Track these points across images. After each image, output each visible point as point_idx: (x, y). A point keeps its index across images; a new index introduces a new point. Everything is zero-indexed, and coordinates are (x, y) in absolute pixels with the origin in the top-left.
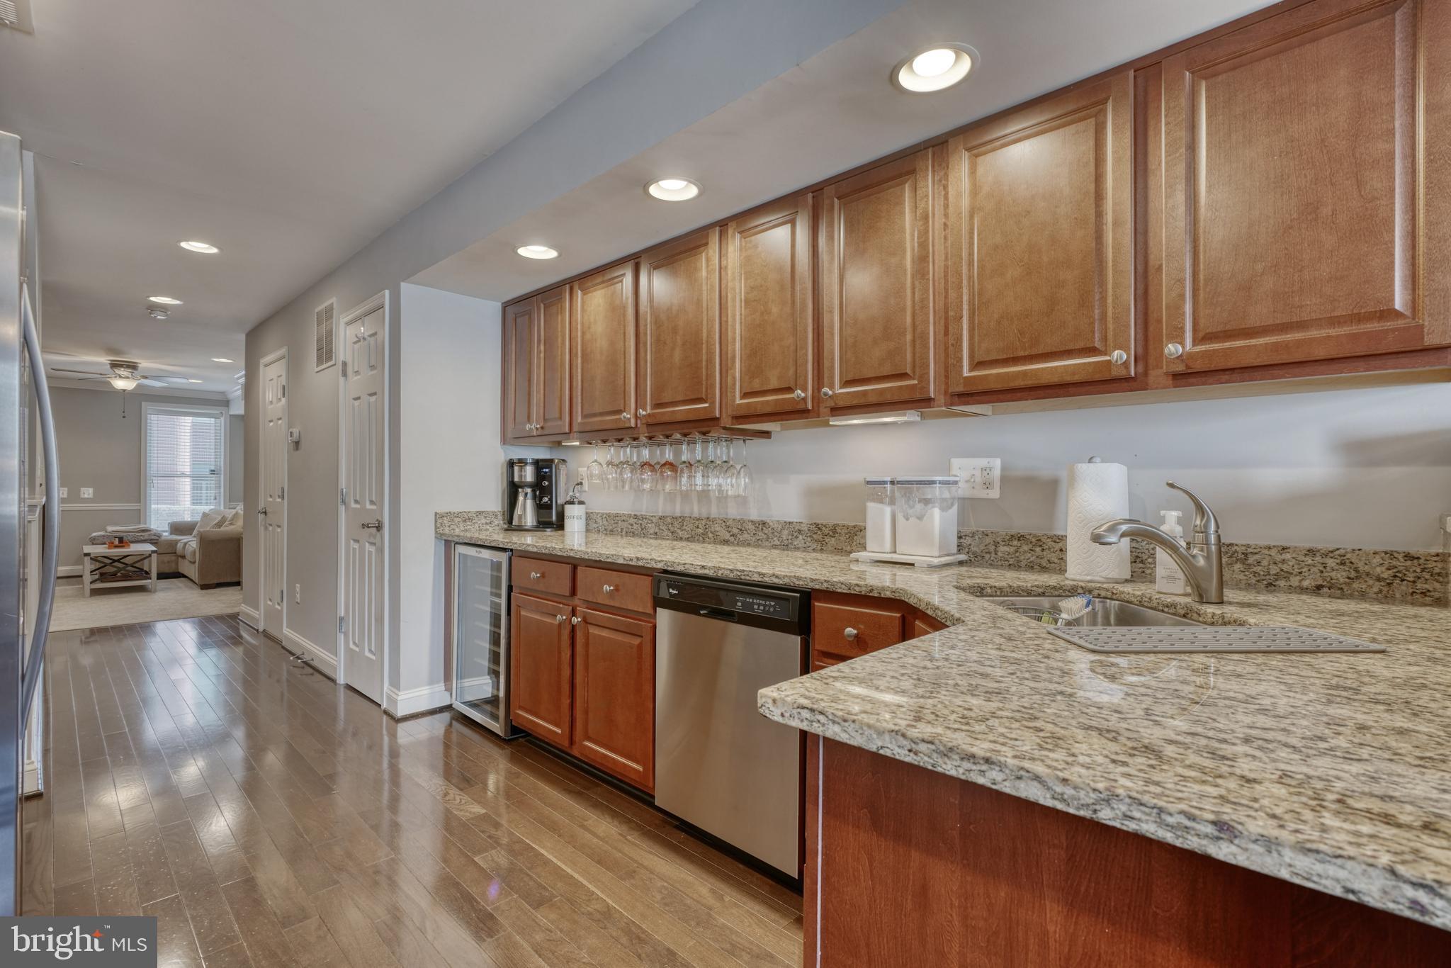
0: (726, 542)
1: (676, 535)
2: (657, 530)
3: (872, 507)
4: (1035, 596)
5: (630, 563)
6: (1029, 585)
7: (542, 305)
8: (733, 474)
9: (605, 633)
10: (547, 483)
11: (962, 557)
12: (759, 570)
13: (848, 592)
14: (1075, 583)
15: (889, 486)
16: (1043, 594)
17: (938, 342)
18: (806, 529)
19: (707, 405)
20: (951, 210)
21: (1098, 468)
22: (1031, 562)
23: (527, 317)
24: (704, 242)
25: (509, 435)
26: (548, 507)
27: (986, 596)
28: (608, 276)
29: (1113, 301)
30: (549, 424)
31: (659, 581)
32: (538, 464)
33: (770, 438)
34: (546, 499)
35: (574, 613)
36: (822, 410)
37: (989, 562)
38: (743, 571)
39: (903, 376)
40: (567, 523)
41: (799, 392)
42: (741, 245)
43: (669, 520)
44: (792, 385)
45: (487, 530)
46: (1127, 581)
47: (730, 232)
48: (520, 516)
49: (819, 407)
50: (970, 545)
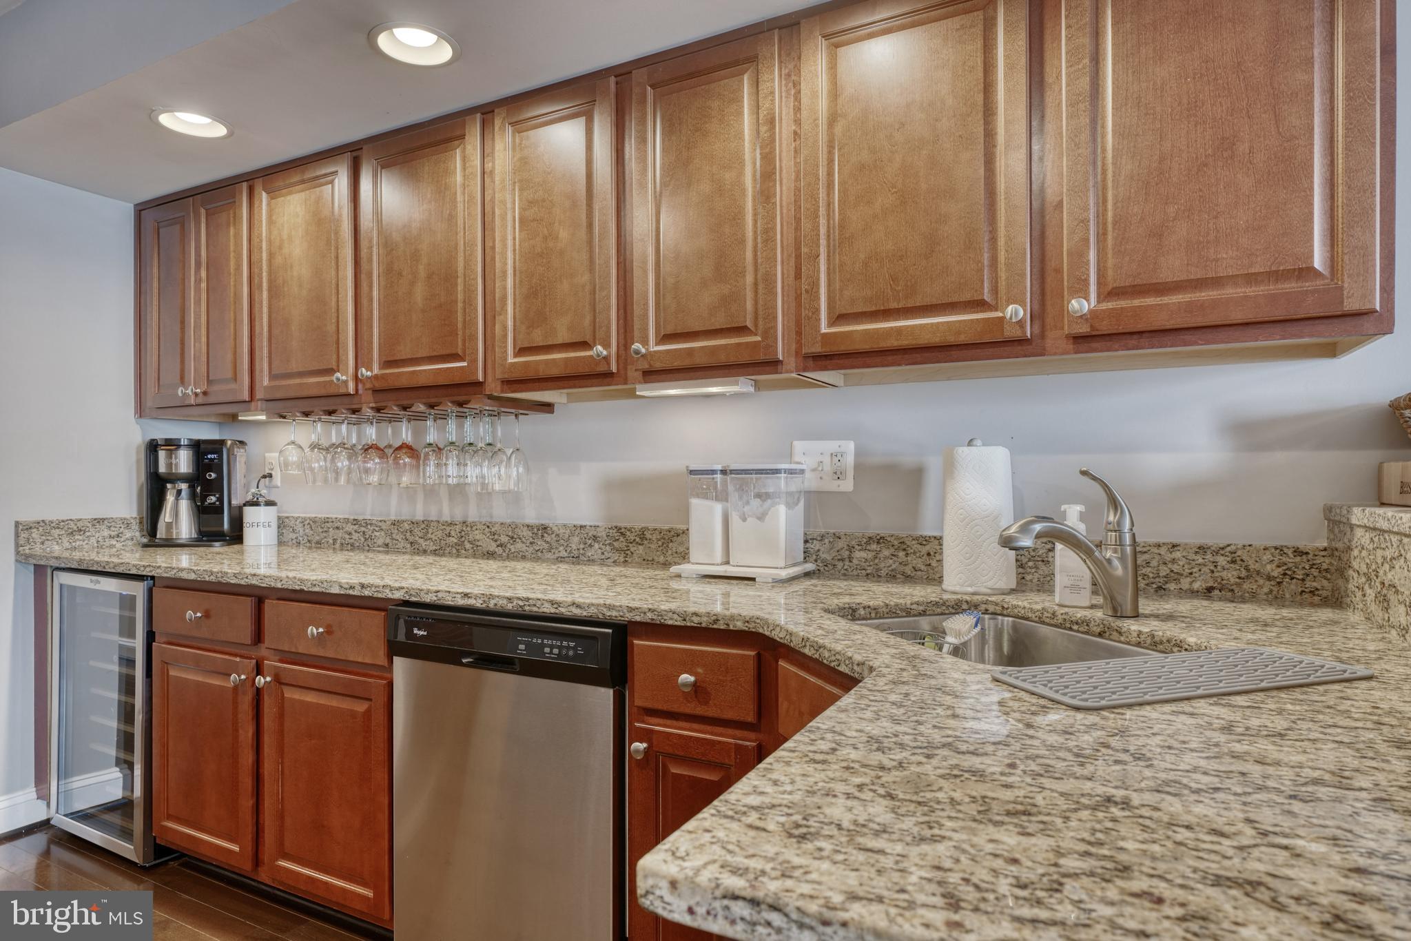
0: (490, 555)
1: (416, 546)
2: (388, 540)
3: (698, 505)
4: (915, 616)
5: (351, 592)
6: (909, 602)
7: (203, 211)
8: (501, 462)
9: (310, 698)
10: (213, 475)
11: (810, 567)
12: (551, 597)
13: (682, 624)
14: (959, 597)
15: (719, 476)
16: (923, 613)
17: (786, 288)
18: (604, 534)
19: (465, 364)
20: (805, 114)
21: (978, 451)
22: (892, 570)
23: (178, 227)
24: (458, 133)
25: (149, 403)
26: (218, 510)
27: (859, 620)
28: (310, 174)
29: (1006, 243)
30: (215, 388)
31: (398, 618)
32: (198, 448)
33: (552, 412)
34: (212, 499)
35: (259, 670)
36: (632, 373)
37: (843, 572)
38: (528, 599)
39: (742, 330)
40: (248, 533)
41: (600, 348)
42: (514, 141)
43: (406, 526)
44: (588, 338)
45: (112, 546)
46: (1012, 591)
47: (498, 122)
48: (169, 526)
49: (626, 369)
50: (819, 550)
